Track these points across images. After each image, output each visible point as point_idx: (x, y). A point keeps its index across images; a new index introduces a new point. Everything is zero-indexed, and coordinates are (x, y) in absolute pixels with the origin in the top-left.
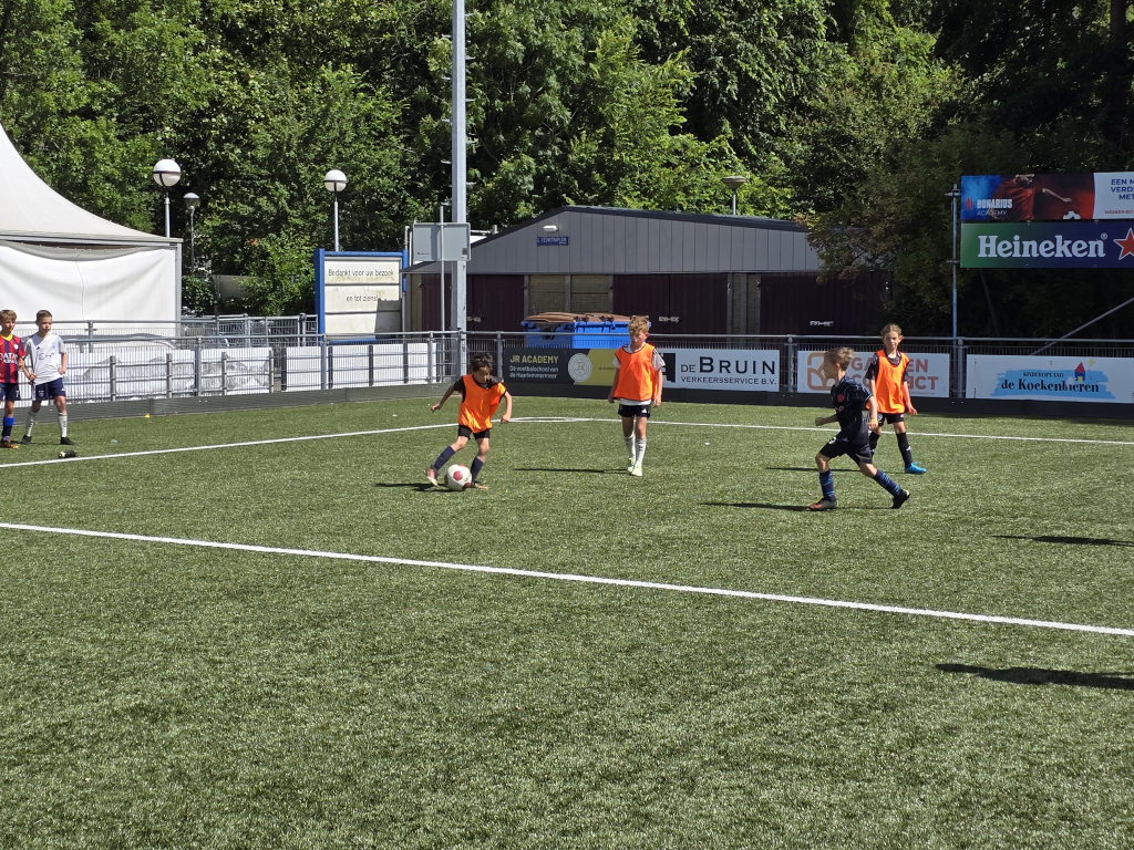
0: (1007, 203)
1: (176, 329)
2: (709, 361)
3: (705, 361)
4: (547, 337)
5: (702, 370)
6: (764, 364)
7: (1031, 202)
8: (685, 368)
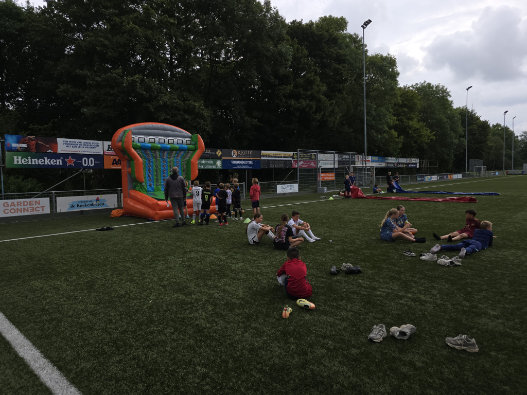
0: (25, 146)
7: (34, 145)
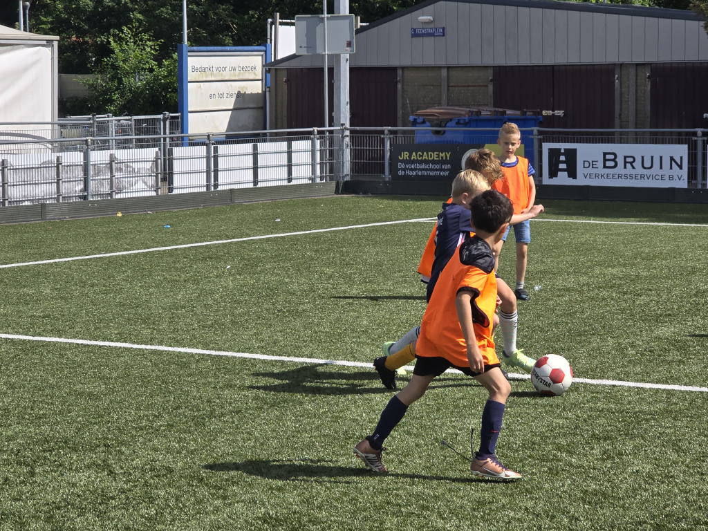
1: (53, 130)
2: (612, 157)
3: (608, 157)
4: (437, 132)
5: (605, 167)
6: (672, 159)
8: (587, 165)
